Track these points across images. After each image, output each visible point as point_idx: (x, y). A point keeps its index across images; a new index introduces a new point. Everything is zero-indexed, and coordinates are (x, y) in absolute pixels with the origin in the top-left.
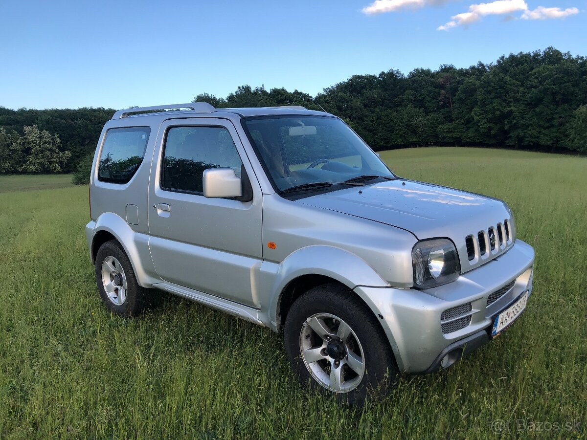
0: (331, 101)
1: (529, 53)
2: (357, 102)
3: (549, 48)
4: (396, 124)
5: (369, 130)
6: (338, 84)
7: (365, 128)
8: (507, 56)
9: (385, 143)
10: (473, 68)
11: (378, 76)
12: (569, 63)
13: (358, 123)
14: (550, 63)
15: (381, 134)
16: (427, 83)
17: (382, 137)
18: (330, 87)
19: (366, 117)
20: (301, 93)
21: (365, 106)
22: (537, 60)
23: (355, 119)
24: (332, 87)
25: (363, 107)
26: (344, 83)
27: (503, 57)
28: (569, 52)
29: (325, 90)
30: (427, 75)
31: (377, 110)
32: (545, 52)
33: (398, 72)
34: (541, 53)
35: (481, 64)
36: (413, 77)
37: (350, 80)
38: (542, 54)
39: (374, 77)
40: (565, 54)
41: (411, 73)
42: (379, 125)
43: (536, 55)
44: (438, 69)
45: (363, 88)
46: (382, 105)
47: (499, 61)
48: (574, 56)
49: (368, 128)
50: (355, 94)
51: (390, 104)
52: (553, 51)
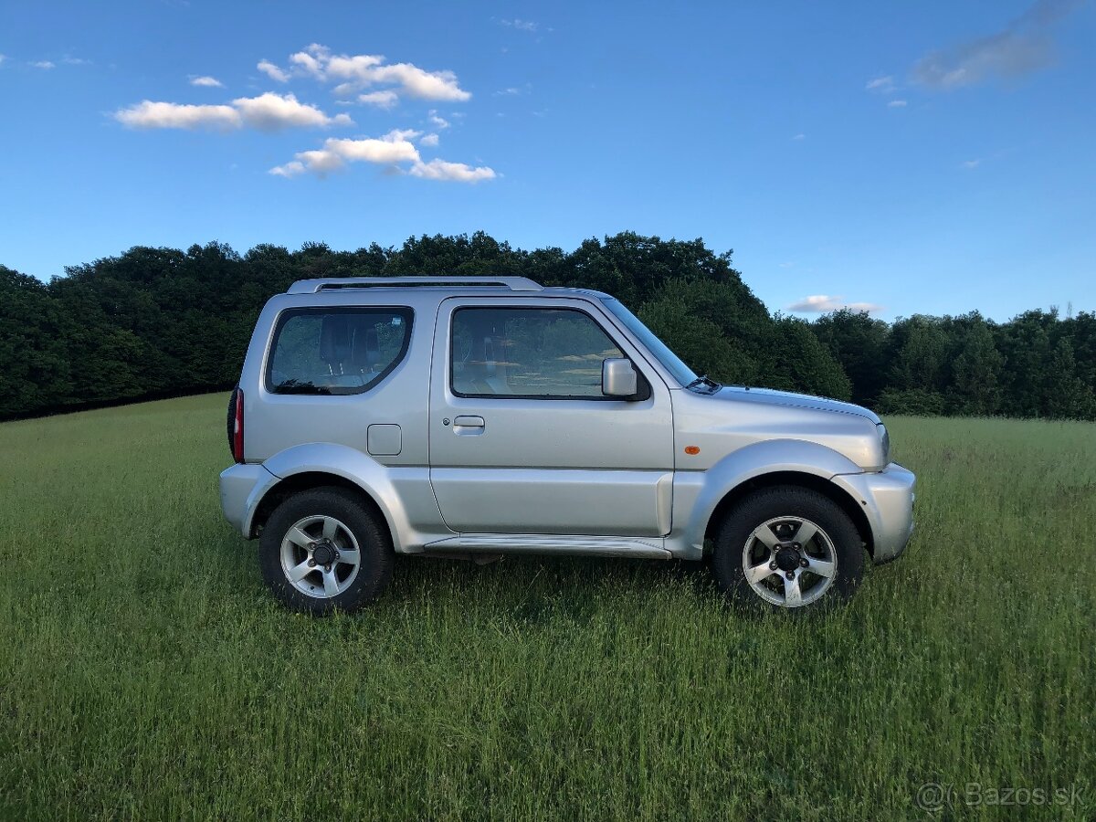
0: (87, 294)
1: (451, 237)
2: (145, 297)
3: (478, 232)
4: (227, 344)
5: (174, 354)
6: (100, 262)
7: (165, 350)
8: (419, 238)
9: (207, 379)
10: (363, 252)
11: (186, 252)
12: (509, 258)
13: (149, 338)
14: (482, 255)
15: (199, 361)
16: (283, 272)
17: (202, 368)
18: (81, 265)
19: (167, 327)
20: (14, 273)
21: (163, 307)
22: (463, 249)
23: (144, 330)
24: (88, 265)
25: (158, 308)
26: (114, 259)
27: (412, 240)
28: (506, 242)
29: (69, 270)
30: (281, 258)
31: (188, 314)
32: (474, 239)
33: (226, 248)
34: (468, 239)
35: (375, 248)
36: (254, 259)
37: (126, 255)
38: (470, 239)
39: (178, 254)
40: (502, 245)
41: (250, 252)
42: (193, 343)
43: (462, 242)
44: (300, 249)
45: (156, 272)
46: (198, 307)
47: (405, 245)
48: (514, 250)
49: (171, 349)
50: (140, 283)
51: (214, 306)
52: (485, 239)
